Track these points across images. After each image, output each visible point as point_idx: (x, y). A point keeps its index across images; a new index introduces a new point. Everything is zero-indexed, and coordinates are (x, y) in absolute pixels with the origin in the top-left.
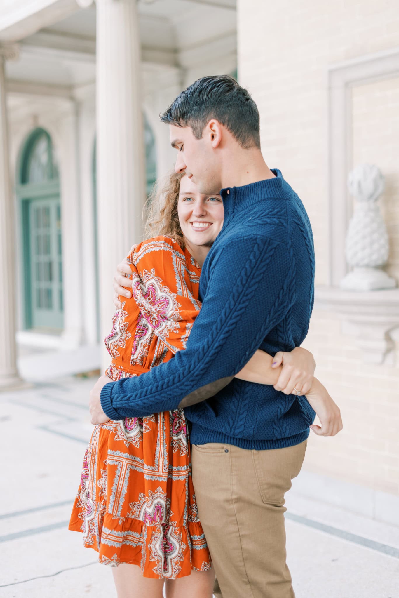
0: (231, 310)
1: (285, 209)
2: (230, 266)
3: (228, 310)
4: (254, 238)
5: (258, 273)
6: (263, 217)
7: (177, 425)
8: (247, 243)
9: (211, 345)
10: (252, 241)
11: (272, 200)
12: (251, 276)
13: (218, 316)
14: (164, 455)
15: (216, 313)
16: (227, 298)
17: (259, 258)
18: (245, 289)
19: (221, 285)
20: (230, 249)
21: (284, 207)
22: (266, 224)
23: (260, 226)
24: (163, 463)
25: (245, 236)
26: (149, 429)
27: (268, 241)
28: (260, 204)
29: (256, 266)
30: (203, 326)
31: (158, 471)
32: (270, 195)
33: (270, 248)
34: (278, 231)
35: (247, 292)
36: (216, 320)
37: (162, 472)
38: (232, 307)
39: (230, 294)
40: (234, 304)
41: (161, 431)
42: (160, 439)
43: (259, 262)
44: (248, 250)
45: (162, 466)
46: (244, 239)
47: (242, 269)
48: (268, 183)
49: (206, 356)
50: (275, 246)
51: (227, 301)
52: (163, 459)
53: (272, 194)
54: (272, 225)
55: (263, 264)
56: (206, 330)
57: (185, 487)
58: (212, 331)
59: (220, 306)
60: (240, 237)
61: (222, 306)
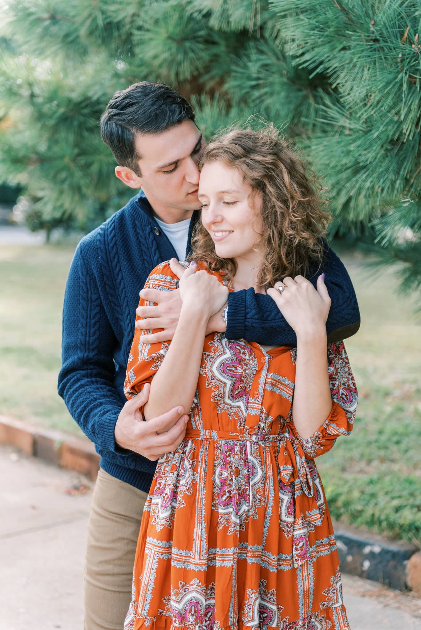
7: (225, 494)
14: (201, 537)
24: (200, 548)
26: (183, 504)
31: (194, 558)
37: (198, 559)
41: (199, 506)
42: (198, 516)
45: (199, 551)
52: (200, 541)
57: (231, 576)
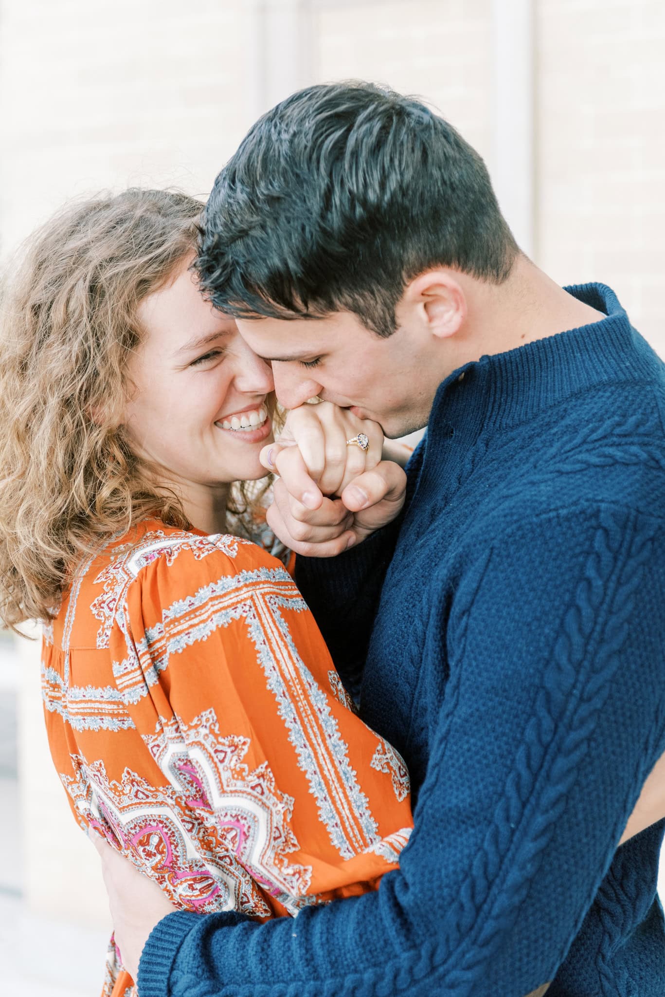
0: (546, 748)
1: (656, 415)
2: (525, 603)
3: (536, 750)
4: (589, 511)
5: (614, 621)
6: (597, 444)
8: (570, 528)
9: (497, 876)
10: (585, 520)
11: (613, 388)
12: (596, 635)
13: (507, 775)
15: (495, 762)
16: (528, 709)
17: (612, 572)
18: (582, 678)
19: (502, 668)
20: (518, 550)
21: (653, 408)
22: (613, 465)
23: (597, 473)
25: (563, 507)
27: (632, 518)
28: (580, 401)
29: (608, 599)
30: (459, 813)
32: (606, 372)
33: (638, 540)
34: (652, 485)
35: (590, 687)
36: (499, 789)
38: (547, 738)
39: (537, 693)
40: (553, 726)
43: (612, 585)
44: (578, 550)
46: (558, 516)
47: (566, 612)
48: (593, 337)
49: (482, 914)
50: (652, 533)
51: (527, 721)
53: (610, 370)
54: (633, 468)
55: (625, 590)
56: (473, 826)
58: (493, 827)
59: (505, 738)
60: (546, 511)
61: (514, 739)
